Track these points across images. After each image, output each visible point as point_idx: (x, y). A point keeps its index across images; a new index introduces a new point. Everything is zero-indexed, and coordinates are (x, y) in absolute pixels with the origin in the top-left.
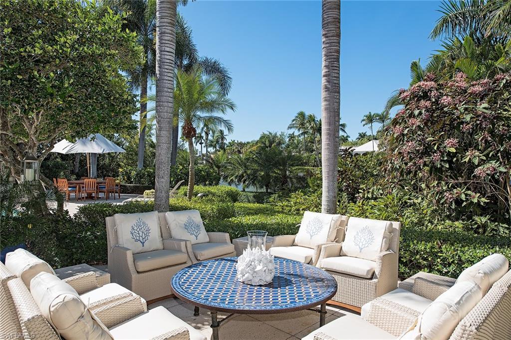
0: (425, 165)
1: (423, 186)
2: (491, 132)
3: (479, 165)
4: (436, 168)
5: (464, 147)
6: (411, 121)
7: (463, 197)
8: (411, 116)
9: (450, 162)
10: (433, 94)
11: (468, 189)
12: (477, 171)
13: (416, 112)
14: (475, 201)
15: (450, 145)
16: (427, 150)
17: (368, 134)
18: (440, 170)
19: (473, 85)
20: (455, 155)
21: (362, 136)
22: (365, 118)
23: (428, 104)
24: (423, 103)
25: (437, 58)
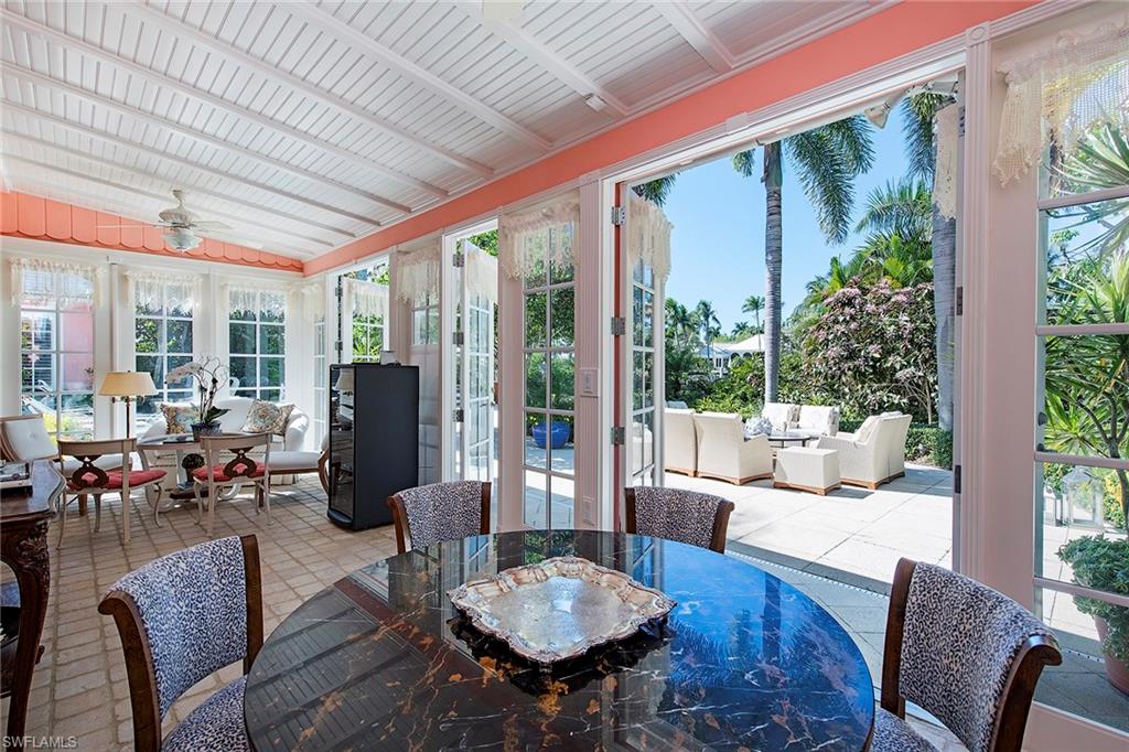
0: (849, 369)
1: (847, 390)
2: (911, 341)
3: (901, 369)
4: (860, 372)
5: (886, 353)
6: (837, 327)
7: (885, 399)
8: (836, 322)
9: (873, 367)
10: (857, 301)
11: (890, 392)
12: (898, 375)
13: (841, 319)
14: (896, 402)
15: (874, 350)
16: (852, 355)
17: (749, 325)
18: (863, 374)
19: (897, 293)
20: (879, 360)
21: (741, 327)
22: (747, 303)
23: (852, 311)
24: (847, 309)
25: (860, 256)
